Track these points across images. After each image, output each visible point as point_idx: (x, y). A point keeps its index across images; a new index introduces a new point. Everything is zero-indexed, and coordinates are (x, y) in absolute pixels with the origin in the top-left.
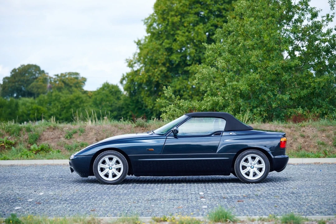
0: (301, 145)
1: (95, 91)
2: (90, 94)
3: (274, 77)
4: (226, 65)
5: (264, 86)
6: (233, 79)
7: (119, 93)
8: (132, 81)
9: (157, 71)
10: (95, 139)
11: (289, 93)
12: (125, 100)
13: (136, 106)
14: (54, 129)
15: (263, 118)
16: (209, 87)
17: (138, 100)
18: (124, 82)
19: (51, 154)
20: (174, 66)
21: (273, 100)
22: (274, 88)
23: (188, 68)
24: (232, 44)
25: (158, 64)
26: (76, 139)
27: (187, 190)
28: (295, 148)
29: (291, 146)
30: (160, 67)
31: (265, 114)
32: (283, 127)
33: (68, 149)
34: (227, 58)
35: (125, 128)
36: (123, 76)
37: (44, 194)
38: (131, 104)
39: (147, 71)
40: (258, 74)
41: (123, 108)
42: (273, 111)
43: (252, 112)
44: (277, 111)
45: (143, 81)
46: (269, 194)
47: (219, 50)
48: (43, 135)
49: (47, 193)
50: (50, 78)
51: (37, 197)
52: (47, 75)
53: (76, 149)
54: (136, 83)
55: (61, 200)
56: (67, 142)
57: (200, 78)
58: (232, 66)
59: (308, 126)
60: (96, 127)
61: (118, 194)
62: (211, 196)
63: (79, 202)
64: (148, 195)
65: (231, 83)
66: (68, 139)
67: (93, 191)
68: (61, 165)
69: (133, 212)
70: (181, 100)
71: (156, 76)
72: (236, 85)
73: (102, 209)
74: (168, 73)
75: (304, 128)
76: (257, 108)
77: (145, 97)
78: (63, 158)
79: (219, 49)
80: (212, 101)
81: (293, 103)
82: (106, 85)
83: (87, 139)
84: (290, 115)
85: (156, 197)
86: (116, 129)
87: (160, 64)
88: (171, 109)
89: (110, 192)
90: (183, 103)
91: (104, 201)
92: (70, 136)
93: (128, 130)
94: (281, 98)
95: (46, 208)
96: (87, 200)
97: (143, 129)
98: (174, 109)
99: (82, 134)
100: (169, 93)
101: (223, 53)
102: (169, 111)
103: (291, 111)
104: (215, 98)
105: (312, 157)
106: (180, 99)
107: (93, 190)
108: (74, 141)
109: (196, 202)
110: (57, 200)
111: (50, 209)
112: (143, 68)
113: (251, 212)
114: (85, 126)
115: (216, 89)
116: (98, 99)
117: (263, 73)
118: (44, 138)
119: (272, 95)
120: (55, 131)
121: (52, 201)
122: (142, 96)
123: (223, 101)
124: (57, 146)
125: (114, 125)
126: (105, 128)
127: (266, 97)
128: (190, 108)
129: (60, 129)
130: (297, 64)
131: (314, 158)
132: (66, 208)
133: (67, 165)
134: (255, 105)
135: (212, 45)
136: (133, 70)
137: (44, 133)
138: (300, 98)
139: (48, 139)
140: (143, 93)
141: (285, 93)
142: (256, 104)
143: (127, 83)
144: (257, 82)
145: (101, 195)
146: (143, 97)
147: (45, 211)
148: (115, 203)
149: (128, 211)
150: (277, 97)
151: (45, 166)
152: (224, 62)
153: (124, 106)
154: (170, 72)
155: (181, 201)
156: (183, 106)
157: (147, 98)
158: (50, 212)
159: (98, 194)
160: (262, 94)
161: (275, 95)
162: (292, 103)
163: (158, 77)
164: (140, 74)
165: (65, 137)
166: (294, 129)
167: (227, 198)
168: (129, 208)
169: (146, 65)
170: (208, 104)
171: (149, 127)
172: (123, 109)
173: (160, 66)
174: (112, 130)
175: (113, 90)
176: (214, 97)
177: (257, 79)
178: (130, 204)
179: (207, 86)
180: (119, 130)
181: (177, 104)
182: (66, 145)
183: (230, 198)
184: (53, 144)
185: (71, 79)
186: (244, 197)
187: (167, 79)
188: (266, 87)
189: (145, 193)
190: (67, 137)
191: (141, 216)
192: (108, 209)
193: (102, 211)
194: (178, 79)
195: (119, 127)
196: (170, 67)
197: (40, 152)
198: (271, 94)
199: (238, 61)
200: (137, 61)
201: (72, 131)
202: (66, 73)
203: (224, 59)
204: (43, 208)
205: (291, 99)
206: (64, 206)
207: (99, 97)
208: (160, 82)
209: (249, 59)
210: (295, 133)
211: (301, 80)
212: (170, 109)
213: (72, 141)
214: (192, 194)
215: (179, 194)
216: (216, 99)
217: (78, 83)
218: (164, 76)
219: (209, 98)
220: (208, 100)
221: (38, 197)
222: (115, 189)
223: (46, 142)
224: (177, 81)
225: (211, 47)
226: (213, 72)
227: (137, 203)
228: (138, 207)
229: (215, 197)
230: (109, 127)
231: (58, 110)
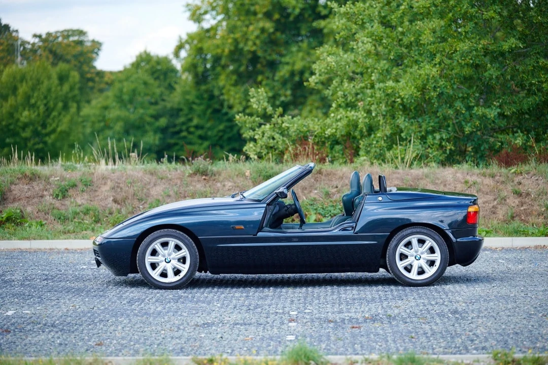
0: (514, 210)
1: (120, 72)
2: (109, 78)
3: (467, 72)
4: (373, 48)
5: (448, 91)
6: (386, 76)
7: (173, 74)
8: (200, 51)
9: (253, 30)
10: (112, 198)
11: (498, 104)
12: (185, 93)
13: (209, 107)
14: (31, 179)
15: (446, 153)
16: (340, 90)
17: (212, 91)
18: (183, 54)
19: (26, 229)
20: (291, 18)
21: (465, 118)
22: (468, 94)
23: (319, 24)
24: (386, 5)
25: (255, 14)
26: (75, 198)
27: (269, 306)
28: (501, 217)
29: (494, 213)
30: (258, 21)
31: (449, 147)
32: (479, 176)
33: (60, 218)
34: (376, 33)
35: (170, 176)
36: (181, 41)
37: (15, 313)
38: (197, 101)
39: (232, 30)
40: (438, 66)
41: (181, 110)
42: (466, 139)
43: (425, 141)
44: (474, 140)
45: (223, 51)
46: (414, 313)
47: (360, 17)
48: (10, 191)
49: (20, 311)
50: (24, 43)
51: (3, 320)
52: (14, 34)
53: (74, 218)
54: (209, 56)
55: (45, 325)
56: (57, 205)
57: (324, 72)
58: (387, 50)
59: (529, 173)
60: (112, 175)
61: (146, 313)
62: (308, 317)
63: (76, 330)
64: (198, 315)
65: (381, 85)
66: (59, 198)
67: (102, 308)
68: (44, 252)
69: (167, 347)
70: (284, 116)
71: (251, 40)
72: (392, 88)
73: (115, 342)
74: (278, 34)
75: (521, 177)
76: (435, 135)
77: (228, 87)
78: (49, 236)
79: (361, 15)
80: (348, 119)
81: (506, 124)
82: (144, 56)
83: (96, 198)
84: (501, 148)
85: (211, 319)
86: (154, 179)
87: (260, 16)
88: (266, 134)
89: (132, 310)
90: (288, 123)
91: (120, 328)
92: (63, 193)
93: (176, 181)
94: (481, 113)
95: (19, 340)
96: (90, 325)
97: (205, 179)
98: (271, 135)
99: (85, 188)
100: (262, 102)
101: (368, 24)
102: (261, 139)
103: (503, 140)
104: (353, 113)
105: (533, 235)
106: (282, 115)
107: (103, 306)
108: (71, 202)
109: (279, 328)
110: (39, 326)
111: (27, 341)
112: (224, 24)
113: (365, 347)
114: (93, 174)
115: (354, 95)
116: (125, 90)
117: (446, 65)
118: (12, 198)
119: (464, 109)
120: (35, 184)
121: (29, 327)
122: (221, 83)
123: (367, 120)
124: (38, 213)
125: (149, 171)
126: (132, 176)
127: (452, 113)
128: (302, 132)
129: (44, 178)
130: (514, 46)
131: (536, 236)
132: (52, 340)
133: (56, 250)
134: (431, 128)
135: (347, 6)
136: (202, 28)
137: (13, 187)
138: (521, 113)
139: (19, 200)
140: (223, 77)
141: (491, 103)
142: (432, 126)
143: (189, 55)
144: (432, 83)
145: (116, 316)
146: (224, 87)
147: (17, 346)
148: (138, 332)
149: (158, 345)
150: (474, 112)
151: (15, 254)
152: (370, 42)
153: (182, 106)
154: (283, 32)
155: (253, 328)
156: (288, 128)
157: (232, 88)
158: (26, 348)
159: (110, 313)
160: (444, 106)
161: (469, 108)
162: (503, 123)
163: (255, 44)
164: (218, 37)
165: (53, 195)
166: (502, 179)
167: (335, 322)
168: (161, 340)
169: (229, 17)
170: (338, 126)
171: (217, 176)
172: (181, 113)
173: (260, 19)
174: (145, 181)
175: (159, 67)
176: (350, 112)
177: (433, 76)
178: (163, 332)
179: (337, 87)
180: (159, 181)
181: (278, 123)
182: (55, 211)
183: (342, 321)
184: (29, 209)
185: (68, 45)
186: (366, 319)
187: (275, 48)
188: (451, 92)
189: (194, 312)
190: (57, 196)
191: (178, 354)
192: (124, 342)
193: (114, 346)
194: (299, 47)
195: (159, 174)
196: (283, 20)
197: (3, 224)
198: (462, 107)
199: (398, 37)
200: (209, 9)
201: (67, 183)
202: (57, 32)
203: (371, 35)
204: (13, 340)
205: (502, 115)
206: (50, 336)
207: (127, 87)
208: (260, 53)
209: (420, 36)
210: (501, 187)
211: (523, 77)
212: (263, 133)
213: (67, 202)
214: (277, 313)
215: (253, 313)
216: (353, 116)
217: (81, 54)
218: (267, 40)
219: (341, 113)
220: (339, 117)
221: (5, 319)
222: (141, 303)
223: (16, 204)
224: (299, 51)
225: (345, 10)
226: (348, 63)
227: (176, 330)
228: (177, 338)
229: (315, 320)
230: (139, 176)
231: (39, 115)
